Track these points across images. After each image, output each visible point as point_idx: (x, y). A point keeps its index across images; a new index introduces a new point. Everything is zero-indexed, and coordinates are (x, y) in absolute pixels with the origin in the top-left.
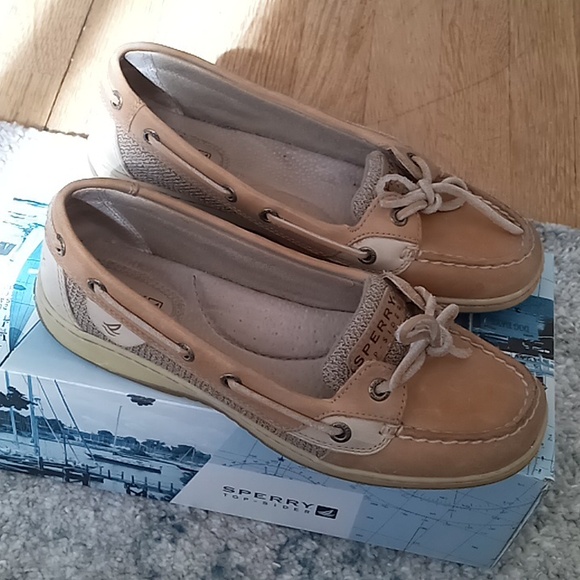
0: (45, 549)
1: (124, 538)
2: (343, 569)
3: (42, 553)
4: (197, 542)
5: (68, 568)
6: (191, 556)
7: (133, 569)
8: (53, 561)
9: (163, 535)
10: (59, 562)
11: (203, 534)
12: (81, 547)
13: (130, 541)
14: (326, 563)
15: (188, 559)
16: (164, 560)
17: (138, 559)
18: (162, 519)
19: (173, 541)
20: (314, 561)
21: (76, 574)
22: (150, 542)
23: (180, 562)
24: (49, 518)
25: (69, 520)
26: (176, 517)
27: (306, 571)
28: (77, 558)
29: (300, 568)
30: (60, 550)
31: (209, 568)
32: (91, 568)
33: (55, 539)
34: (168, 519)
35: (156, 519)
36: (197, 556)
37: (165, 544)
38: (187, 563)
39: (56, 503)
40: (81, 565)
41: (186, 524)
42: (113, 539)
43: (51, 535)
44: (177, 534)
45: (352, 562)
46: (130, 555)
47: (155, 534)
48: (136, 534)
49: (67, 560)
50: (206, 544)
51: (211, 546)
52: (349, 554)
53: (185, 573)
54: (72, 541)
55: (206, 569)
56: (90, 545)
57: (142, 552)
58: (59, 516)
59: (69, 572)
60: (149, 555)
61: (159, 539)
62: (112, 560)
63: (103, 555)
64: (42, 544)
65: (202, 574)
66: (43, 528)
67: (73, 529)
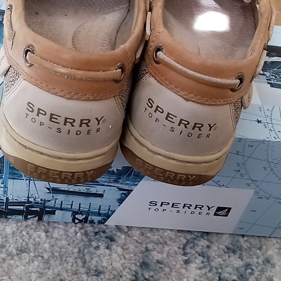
0: (12, 262)
1: (71, 249)
2: (229, 257)
3: (10, 265)
4: (125, 247)
5: (33, 274)
6: (123, 257)
7: (82, 270)
8: (20, 270)
9: (100, 244)
10: (24, 271)
11: (128, 241)
12: (40, 258)
13: (76, 250)
14: (217, 254)
15: (121, 259)
16: (104, 261)
17: (85, 262)
18: (96, 233)
19: (108, 248)
20: (209, 253)
21: (39, 277)
22: (92, 250)
23: (116, 262)
24: (11, 241)
25: (27, 240)
26: (107, 231)
27: (206, 260)
28: (38, 266)
29: (201, 258)
30: (24, 261)
31: (138, 264)
32: (50, 272)
33: (18, 254)
34: (101, 233)
35: (92, 234)
36: (127, 257)
37: (102, 250)
38: (122, 262)
39: (15, 229)
40: (42, 271)
41: (115, 235)
42: (63, 250)
43: (14, 251)
44: (110, 243)
45: (234, 252)
46: (78, 260)
47: (94, 244)
48: (79, 245)
49: (31, 268)
50: (132, 247)
51: (136, 249)
52: (231, 246)
53: (122, 269)
54: (32, 254)
55: (136, 265)
56: (46, 256)
57: (87, 258)
58: (18, 238)
59: (34, 276)
60: (92, 259)
61: (97, 248)
62: (65, 265)
63: (58, 262)
64: (9, 258)
65: (134, 269)
66: (7, 247)
67: (31, 246)
